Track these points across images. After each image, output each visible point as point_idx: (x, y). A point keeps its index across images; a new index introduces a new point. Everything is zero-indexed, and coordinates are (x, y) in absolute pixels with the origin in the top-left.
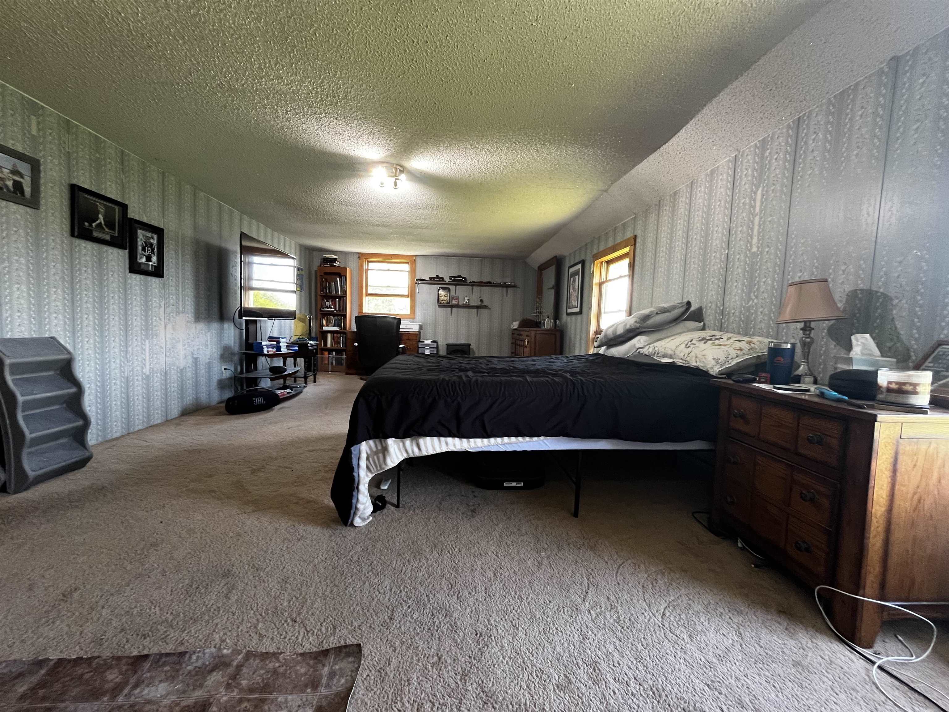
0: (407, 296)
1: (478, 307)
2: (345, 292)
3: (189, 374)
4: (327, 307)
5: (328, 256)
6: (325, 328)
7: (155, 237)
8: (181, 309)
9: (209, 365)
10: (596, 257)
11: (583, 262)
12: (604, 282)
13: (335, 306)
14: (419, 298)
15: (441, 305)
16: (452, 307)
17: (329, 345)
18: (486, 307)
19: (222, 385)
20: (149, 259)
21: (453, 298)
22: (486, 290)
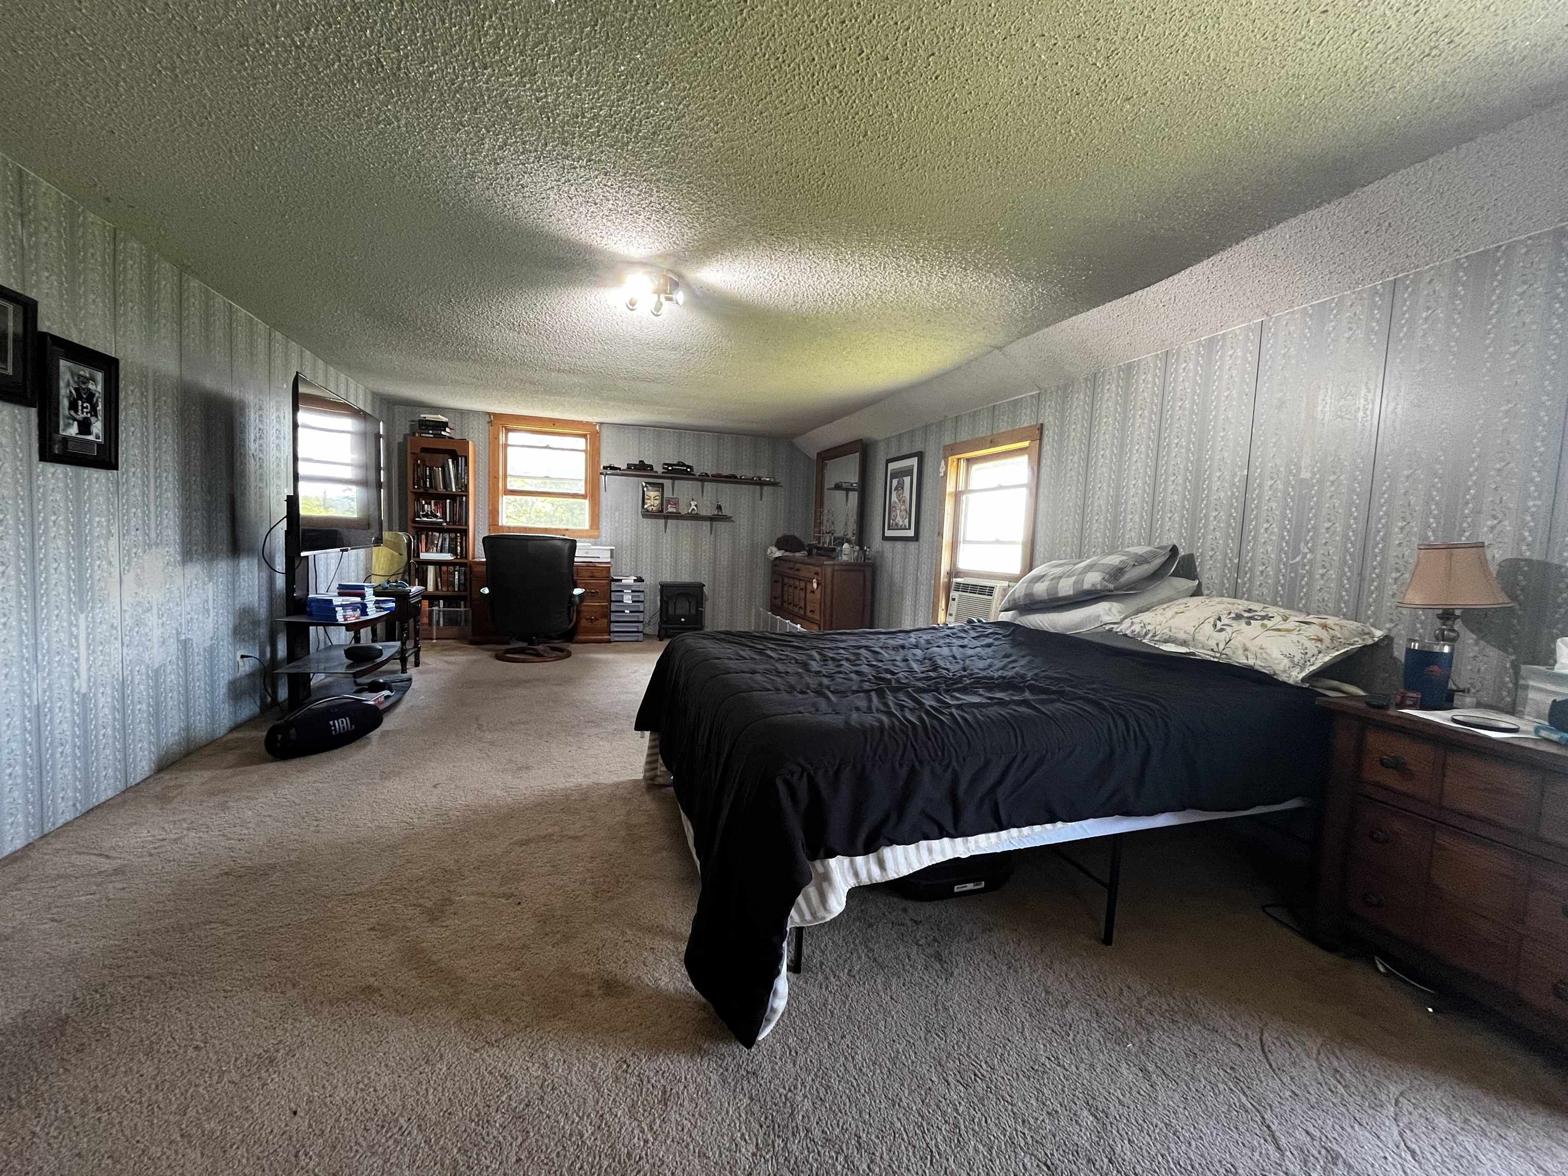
0: (584, 497)
1: (712, 519)
2: (464, 488)
3: (172, 678)
4: (426, 516)
5: (430, 417)
6: (424, 556)
7: (99, 376)
8: (153, 535)
9: (211, 652)
10: (952, 449)
11: (920, 456)
12: (962, 493)
13: (444, 514)
14: (606, 499)
15: (647, 514)
16: (667, 517)
17: (431, 587)
18: (726, 519)
19: (236, 691)
20: (85, 427)
21: (669, 502)
22: (727, 488)
